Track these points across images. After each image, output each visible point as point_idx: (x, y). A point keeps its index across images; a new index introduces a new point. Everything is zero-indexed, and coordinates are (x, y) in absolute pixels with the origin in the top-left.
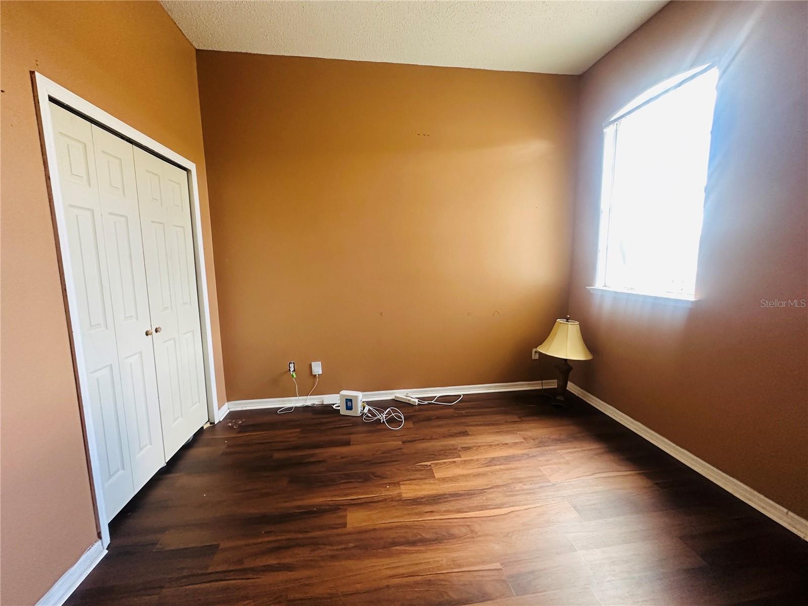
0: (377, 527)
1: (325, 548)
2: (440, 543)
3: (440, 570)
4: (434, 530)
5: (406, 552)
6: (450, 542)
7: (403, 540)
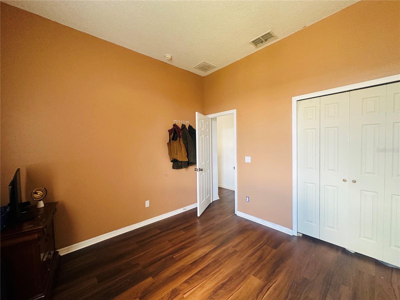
0: (243, 283)
1: (249, 265)
2: (213, 291)
3: (206, 281)
4: (220, 296)
5: (222, 280)
6: (209, 294)
7: (228, 283)
